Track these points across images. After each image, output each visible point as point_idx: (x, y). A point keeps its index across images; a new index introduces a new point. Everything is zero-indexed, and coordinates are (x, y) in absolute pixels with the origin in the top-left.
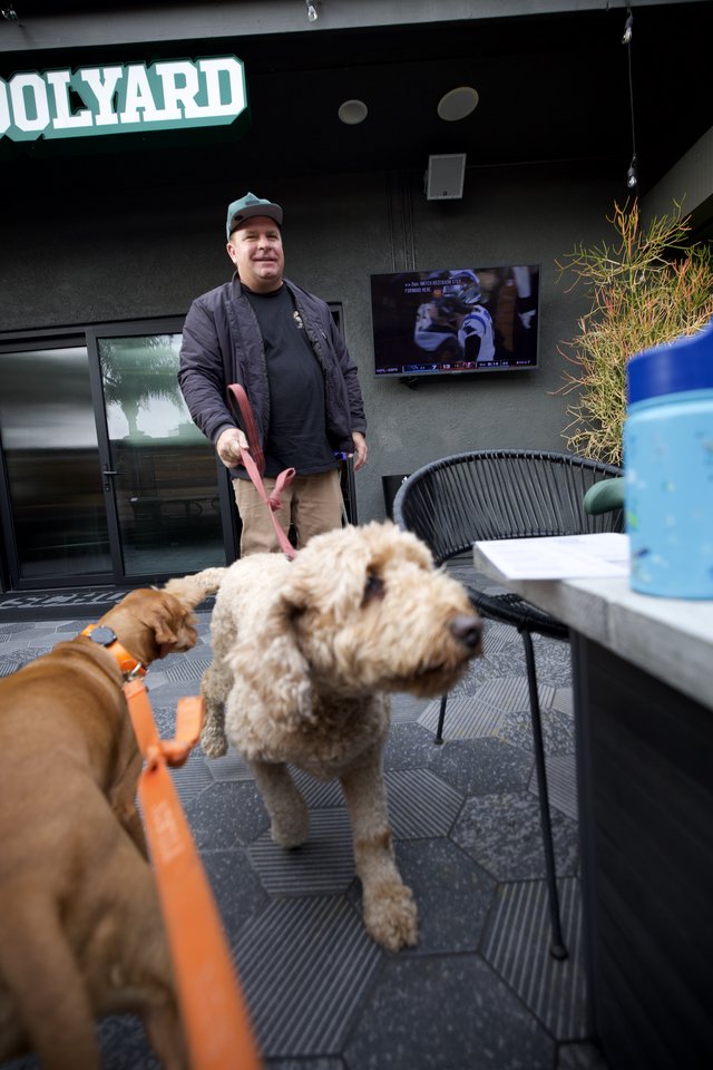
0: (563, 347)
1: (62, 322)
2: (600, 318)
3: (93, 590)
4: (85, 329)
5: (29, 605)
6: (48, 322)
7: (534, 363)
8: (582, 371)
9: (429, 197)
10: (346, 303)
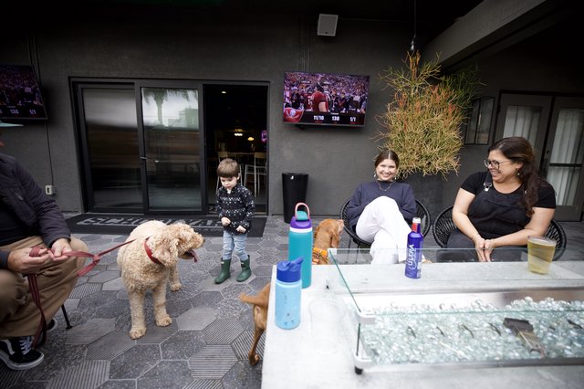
0: (378, 118)
1: (122, 76)
2: (397, 105)
3: (133, 216)
4: (135, 81)
5: (98, 224)
6: (114, 75)
7: (363, 124)
8: (387, 130)
9: (319, 34)
10: (272, 82)
